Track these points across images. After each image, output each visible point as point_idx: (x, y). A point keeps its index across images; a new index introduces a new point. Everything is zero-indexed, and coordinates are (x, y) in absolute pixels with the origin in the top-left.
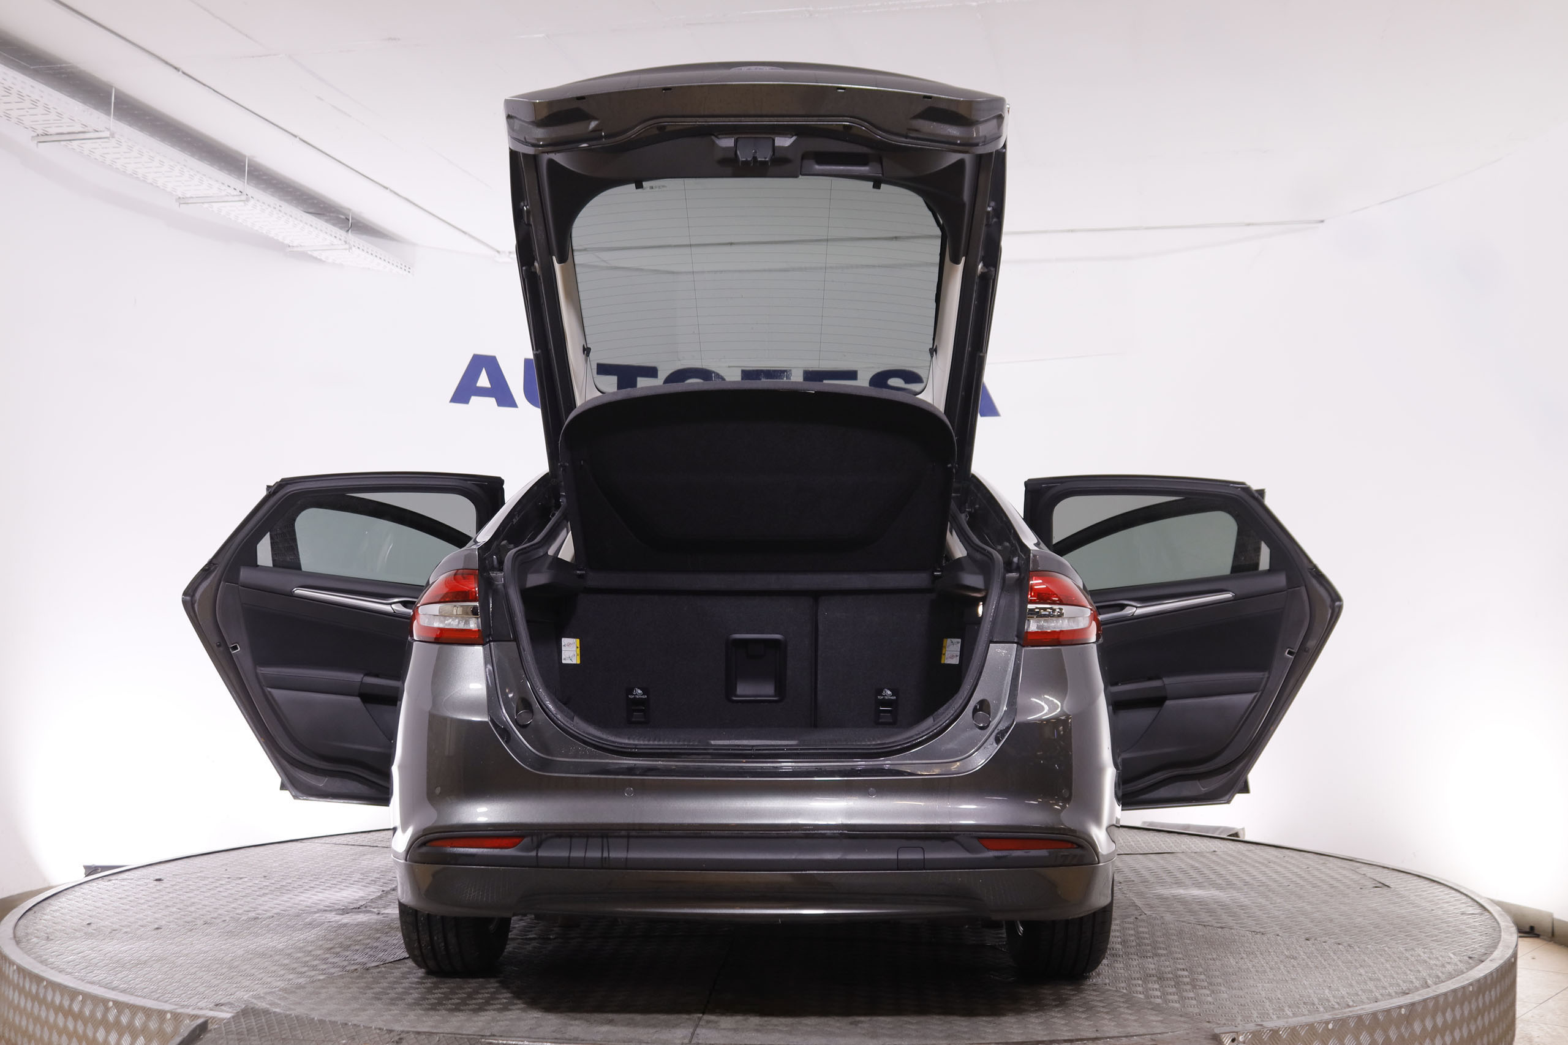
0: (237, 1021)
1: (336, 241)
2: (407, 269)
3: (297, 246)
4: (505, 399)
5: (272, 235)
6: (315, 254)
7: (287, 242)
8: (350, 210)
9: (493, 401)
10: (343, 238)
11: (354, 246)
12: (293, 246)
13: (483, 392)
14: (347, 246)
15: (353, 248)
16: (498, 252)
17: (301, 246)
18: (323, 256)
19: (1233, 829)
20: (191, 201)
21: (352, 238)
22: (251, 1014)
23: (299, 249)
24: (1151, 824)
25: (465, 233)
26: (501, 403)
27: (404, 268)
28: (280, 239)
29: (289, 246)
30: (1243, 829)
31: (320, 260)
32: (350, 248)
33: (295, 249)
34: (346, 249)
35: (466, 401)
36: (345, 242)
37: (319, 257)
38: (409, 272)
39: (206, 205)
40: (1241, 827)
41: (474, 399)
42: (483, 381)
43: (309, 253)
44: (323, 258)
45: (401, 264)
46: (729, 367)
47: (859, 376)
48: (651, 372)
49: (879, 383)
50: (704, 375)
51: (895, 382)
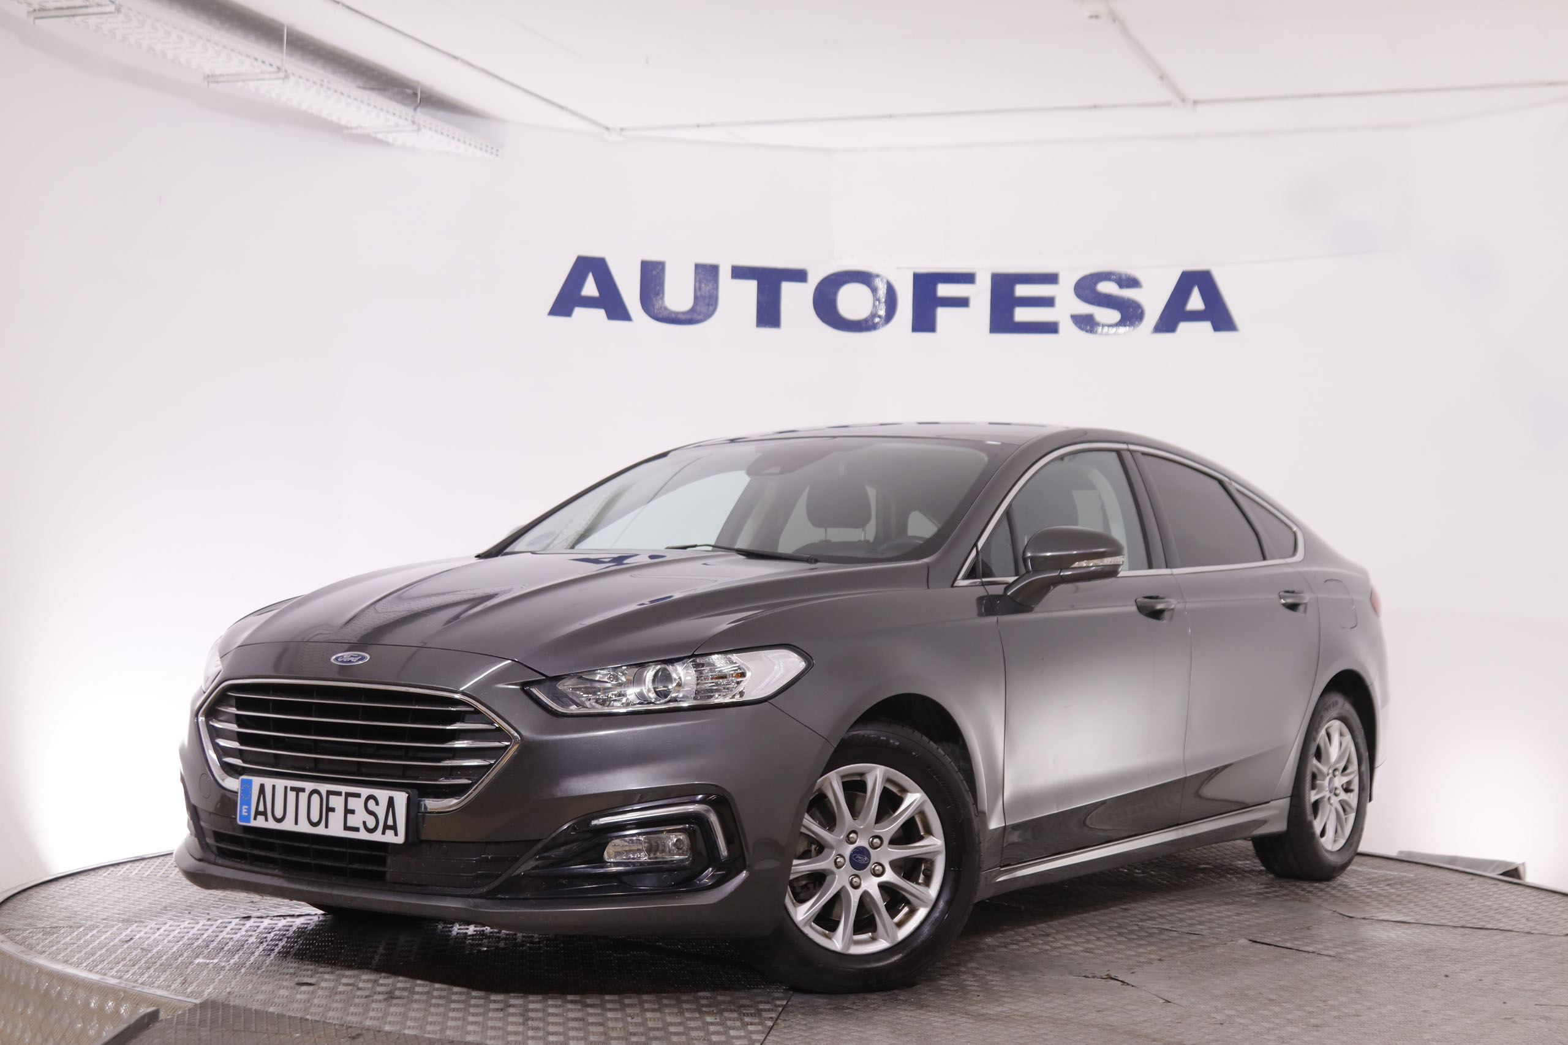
1: (401, 122)
2: (494, 151)
3: (356, 127)
4: (615, 308)
5: (324, 115)
6: (380, 136)
7: (343, 122)
8: (418, 83)
9: (601, 313)
10: (410, 118)
11: (425, 126)
12: (351, 128)
13: (589, 302)
14: (415, 127)
15: (423, 130)
16: (607, 129)
17: (360, 126)
18: (390, 138)
20: (221, 79)
21: (423, 116)
23: (359, 131)
25: (561, 107)
26: (611, 316)
27: (489, 149)
28: (335, 119)
32: (420, 128)
33: (354, 131)
34: (413, 130)
35: (568, 313)
36: (413, 122)
37: (385, 140)
38: (497, 155)
39: (240, 84)
41: (578, 311)
42: (590, 288)
43: (373, 135)
44: (390, 140)
45: (487, 146)
46: (898, 268)
47: (1061, 279)
48: (799, 276)
49: (1086, 289)
50: (864, 278)
51: (1107, 288)
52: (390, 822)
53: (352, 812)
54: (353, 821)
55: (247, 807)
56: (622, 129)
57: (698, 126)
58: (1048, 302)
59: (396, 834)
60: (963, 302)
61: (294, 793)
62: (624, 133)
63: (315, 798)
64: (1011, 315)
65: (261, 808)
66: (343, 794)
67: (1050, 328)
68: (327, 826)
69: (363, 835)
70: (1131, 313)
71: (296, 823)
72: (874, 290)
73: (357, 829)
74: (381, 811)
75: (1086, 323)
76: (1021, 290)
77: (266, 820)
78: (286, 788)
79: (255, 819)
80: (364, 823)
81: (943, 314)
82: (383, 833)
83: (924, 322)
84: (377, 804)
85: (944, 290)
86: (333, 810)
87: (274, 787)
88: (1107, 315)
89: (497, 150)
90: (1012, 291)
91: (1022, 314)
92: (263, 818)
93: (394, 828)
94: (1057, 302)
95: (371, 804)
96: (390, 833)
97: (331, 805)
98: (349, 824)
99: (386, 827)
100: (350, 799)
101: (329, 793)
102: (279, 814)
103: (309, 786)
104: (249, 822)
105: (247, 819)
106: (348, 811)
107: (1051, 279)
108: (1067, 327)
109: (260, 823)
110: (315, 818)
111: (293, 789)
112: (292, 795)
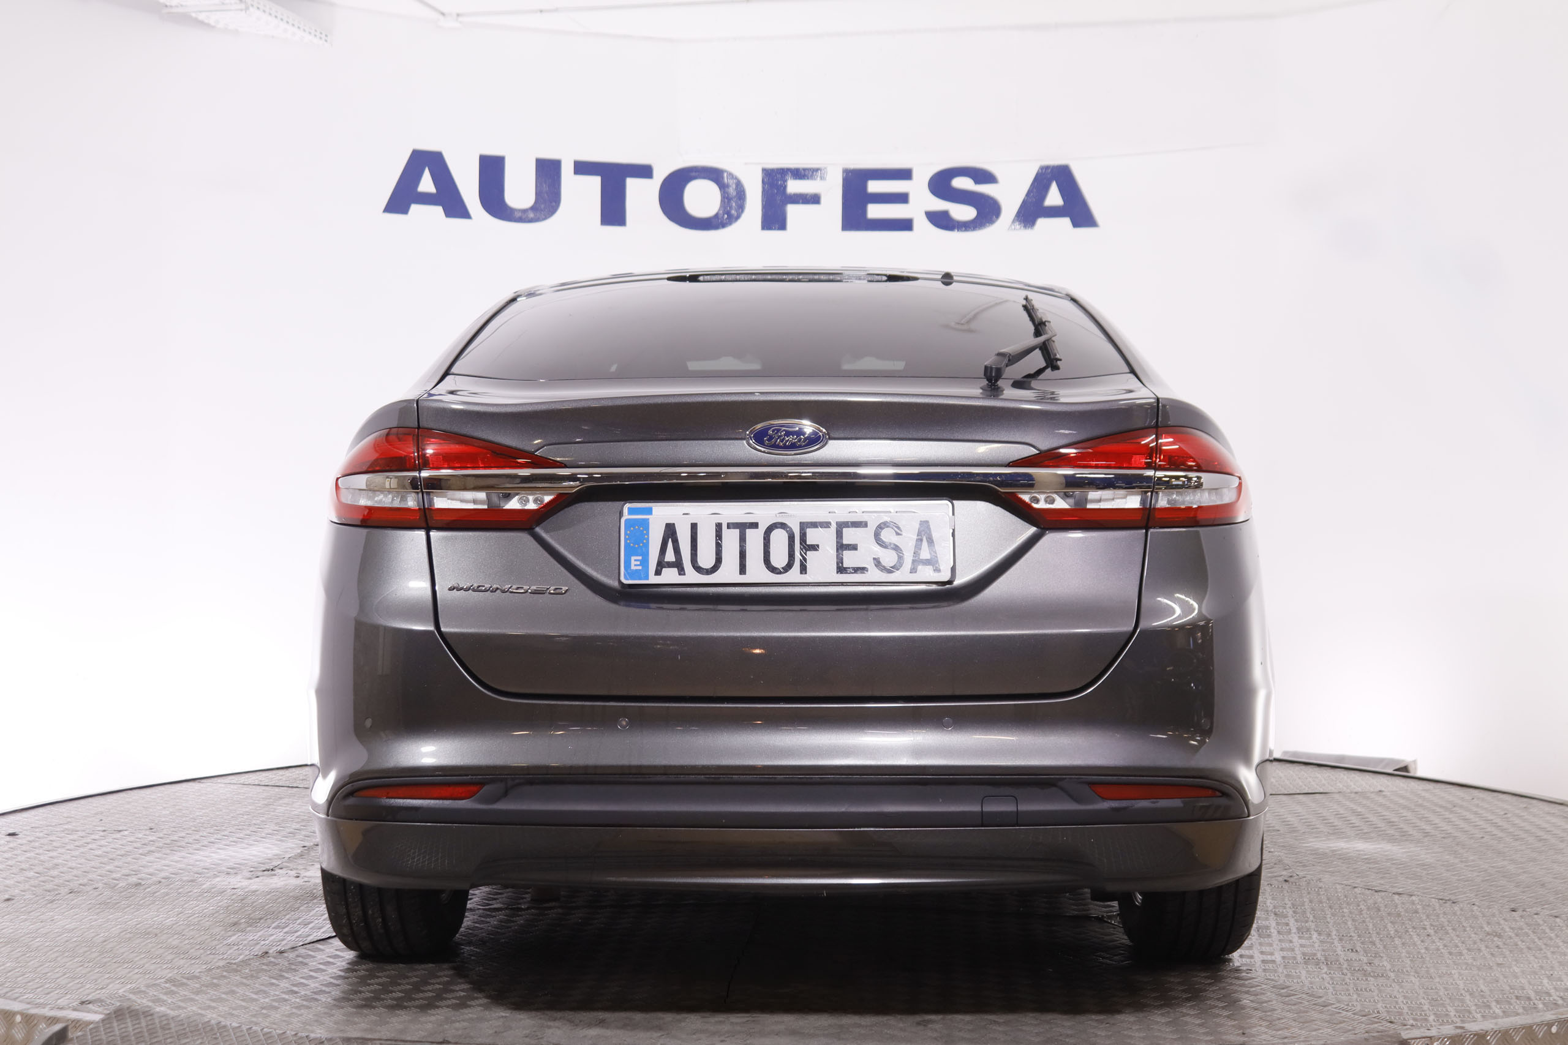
0: (108, 1026)
1: (228, 0)
2: (323, 36)
3: (177, 6)
4: (453, 205)
6: (202, 17)
9: (438, 209)
12: (171, 7)
13: (426, 199)
14: (243, 6)
16: (443, 14)
17: (182, 6)
19: (1403, 761)
22: (127, 1016)
23: (180, 10)
24: (1295, 754)
26: (449, 213)
27: (318, 34)
29: (166, 6)
30: (1415, 762)
31: (208, 25)
32: (247, 9)
33: (174, 10)
34: (241, 10)
35: (404, 210)
36: (241, 1)
37: (206, 21)
38: (326, 41)
40: (1413, 759)
41: (415, 208)
42: (427, 185)
43: (194, 15)
44: (212, 23)
45: (316, 31)
46: (746, 164)
47: (915, 174)
48: (644, 171)
49: (941, 184)
50: (714, 174)
51: (962, 183)
56: (458, 15)
57: (541, 11)
58: (902, 198)
60: (814, 199)
62: (460, 19)
64: (864, 211)
67: (906, 225)
70: (988, 210)
72: (722, 187)
75: (941, 220)
76: (875, 186)
81: (793, 211)
83: (774, 219)
85: (794, 186)
88: (964, 212)
89: (326, 36)
90: (865, 187)
91: (875, 211)
94: (911, 198)
107: (905, 174)
108: (922, 224)
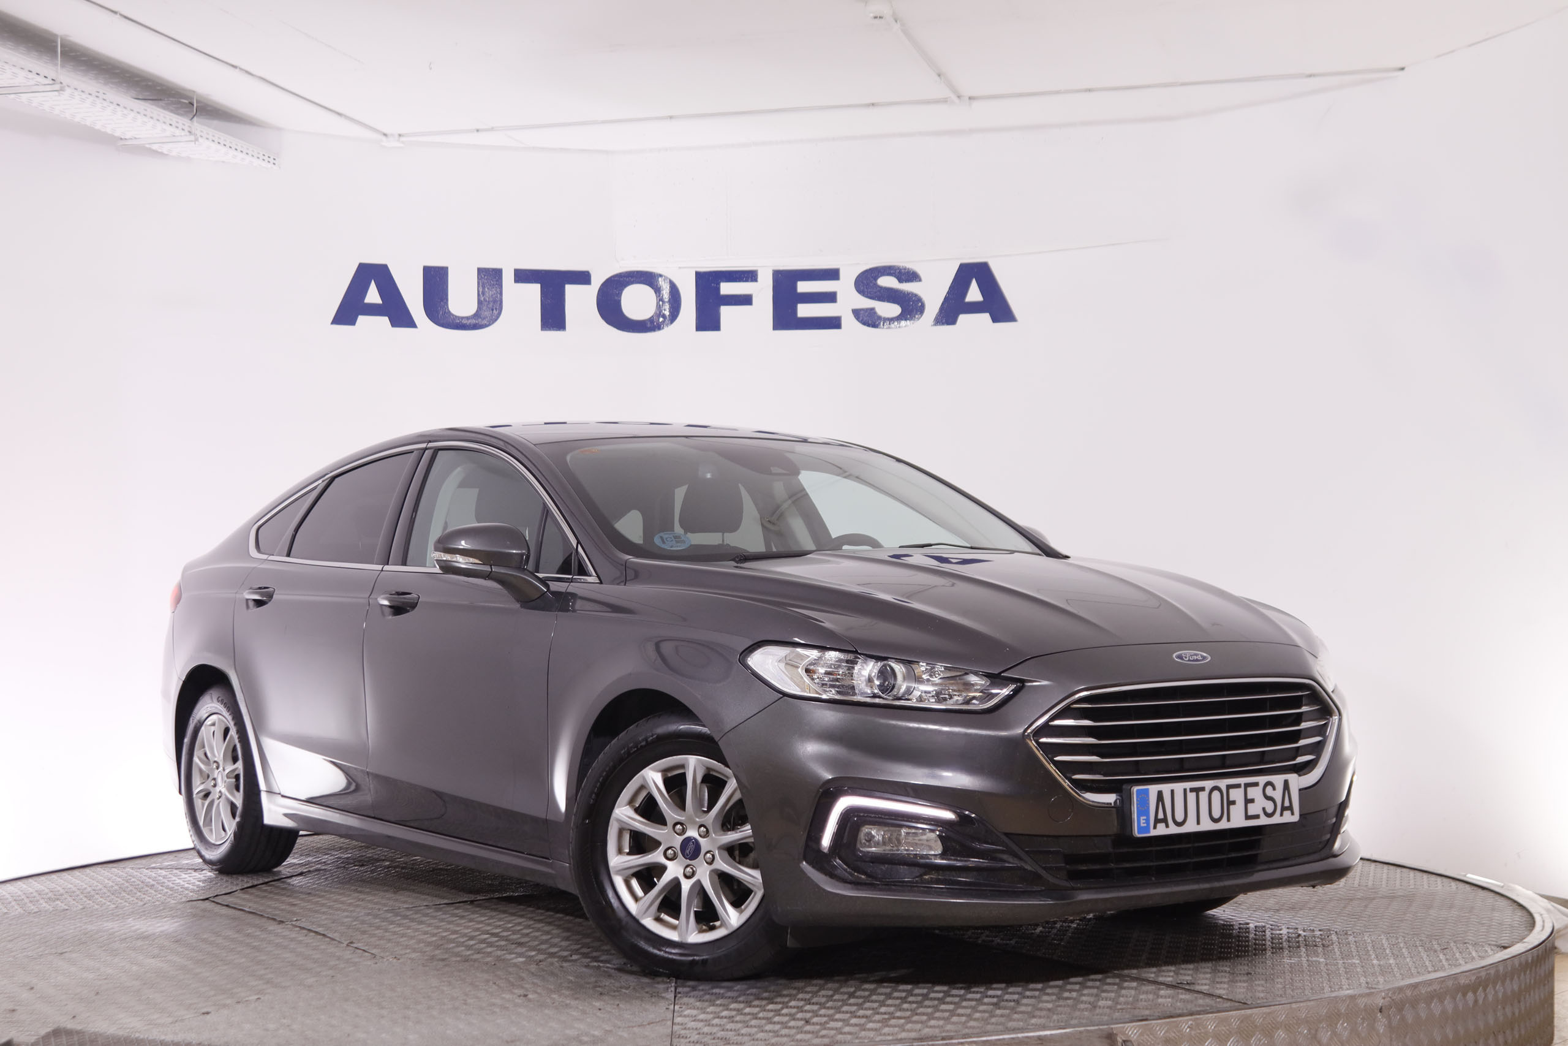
52: (1287, 804)
53: (1252, 801)
54: (1253, 809)
55: (1145, 818)
59: (1293, 814)
61: (1194, 794)
63: (1216, 795)
65: (1161, 816)
66: (1243, 786)
68: (1229, 820)
69: (1263, 821)
71: (1198, 823)
73: (1257, 817)
74: (1277, 795)
77: (1167, 826)
78: (1185, 790)
79: (1155, 827)
80: (1264, 809)
82: (1281, 815)
84: (1274, 789)
86: (1234, 803)
87: (1172, 792)
92: (1163, 825)
93: (1290, 808)
95: (1269, 789)
96: (1287, 813)
97: (1231, 799)
98: (1250, 813)
99: (1284, 809)
100: (1249, 789)
101: (1229, 787)
102: (1179, 817)
103: (1208, 784)
104: (1149, 832)
105: (1147, 829)
106: (1248, 801)
109: (1161, 830)
110: (1216, 814)
111: (1192, 790)
112: (1192, 797)
